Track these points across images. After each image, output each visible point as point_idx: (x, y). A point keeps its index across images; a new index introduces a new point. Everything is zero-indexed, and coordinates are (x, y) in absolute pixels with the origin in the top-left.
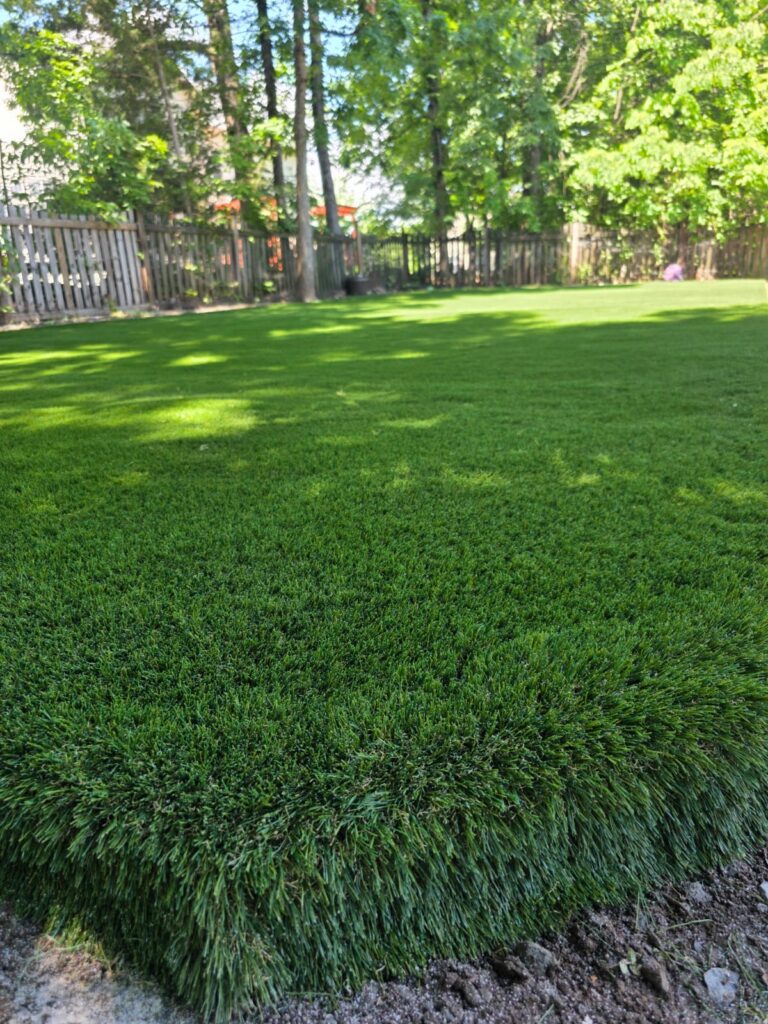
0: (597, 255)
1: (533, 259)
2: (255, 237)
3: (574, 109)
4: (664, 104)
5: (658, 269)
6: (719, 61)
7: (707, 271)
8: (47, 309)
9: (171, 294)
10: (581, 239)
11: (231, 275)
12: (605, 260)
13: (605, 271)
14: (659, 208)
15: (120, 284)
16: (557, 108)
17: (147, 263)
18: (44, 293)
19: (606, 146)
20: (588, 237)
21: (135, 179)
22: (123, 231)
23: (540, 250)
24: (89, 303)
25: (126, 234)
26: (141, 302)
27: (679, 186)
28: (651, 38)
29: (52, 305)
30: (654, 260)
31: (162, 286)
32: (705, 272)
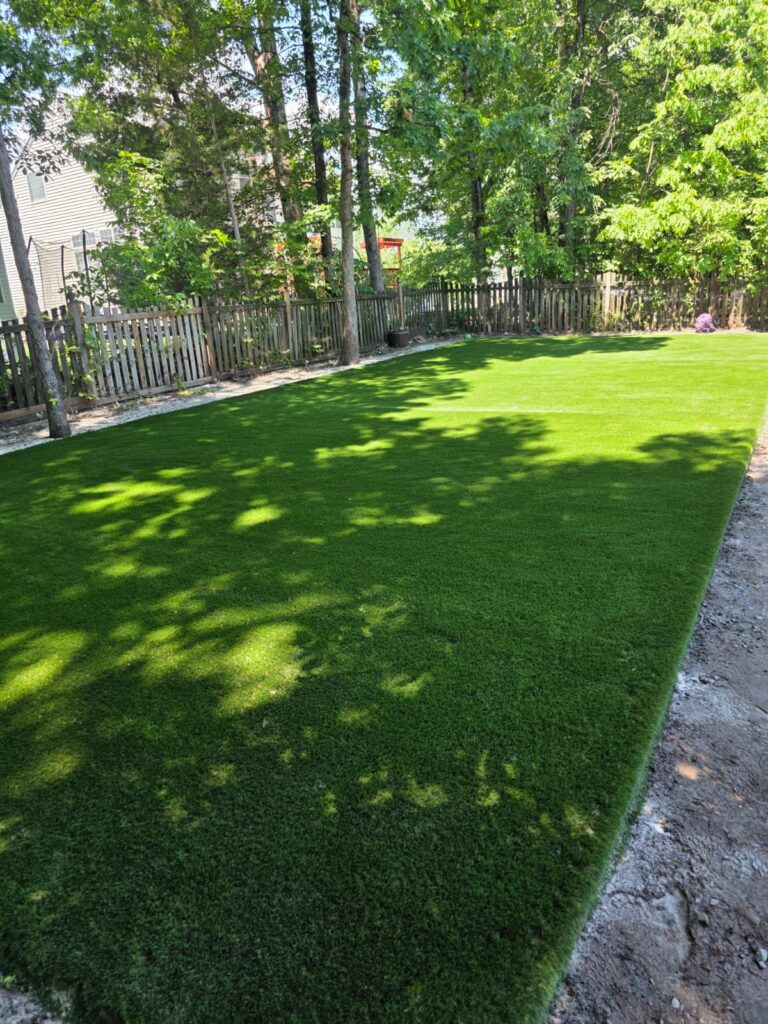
0: (629, 301)
1: (566, 306)
2: (305, 306)
3: (607, 166)
4: (693, 162)
5: (690, 316)
6: (747, 122)
7: (739, 318)
8: (125, 391)
9: (230, 367)
10: (612, 288)
11: (283, 344)
12: (637, 307)
13: (638, 317)
14: (691, 258)
15: (186, 362)
16: (588, 166)
17: (210, 342)
18: (122, 376)
19: (637, 200)
20: (621, 285)
21: (201, 269)
22: (189, 315)
23: (573, 298)
24: (160, 382)
25: (193, 317)
26: (205, 376)
27: (710, 240)
28: (681, 100)
29: (129, 387)
30: (686, 308)
31: (223, 360)
32: (736, 319)
